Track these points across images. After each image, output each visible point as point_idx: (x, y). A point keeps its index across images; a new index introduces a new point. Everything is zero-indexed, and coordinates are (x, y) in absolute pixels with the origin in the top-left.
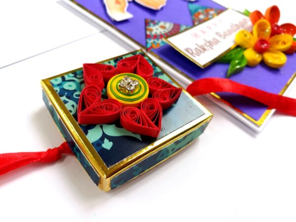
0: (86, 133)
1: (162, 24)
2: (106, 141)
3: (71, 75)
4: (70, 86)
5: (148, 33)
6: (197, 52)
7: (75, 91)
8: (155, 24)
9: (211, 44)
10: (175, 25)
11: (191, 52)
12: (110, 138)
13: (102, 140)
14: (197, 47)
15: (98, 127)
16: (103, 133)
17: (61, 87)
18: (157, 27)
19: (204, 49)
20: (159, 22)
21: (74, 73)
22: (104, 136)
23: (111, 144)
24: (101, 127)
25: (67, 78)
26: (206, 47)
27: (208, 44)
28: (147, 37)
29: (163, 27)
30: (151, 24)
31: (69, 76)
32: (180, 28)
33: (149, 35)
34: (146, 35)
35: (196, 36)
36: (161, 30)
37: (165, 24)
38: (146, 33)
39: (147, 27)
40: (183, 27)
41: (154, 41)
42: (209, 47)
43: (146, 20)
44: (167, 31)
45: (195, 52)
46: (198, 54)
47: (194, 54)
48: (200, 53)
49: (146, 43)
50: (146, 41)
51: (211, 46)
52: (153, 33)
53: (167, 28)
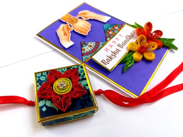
0: (39, 102)
1: (89, 44)
2: (45, 107)
3: (46, 73)
4: (43, 78)
5: (83, 52)
6: (108, 61)
7: (44, 81)
8: (86, 45)
9: (115, 53)
10: (96, 43)
11: (104, 62)
12: (47, 107)
13: (43, 106)
14: (107, 57)
15: (44, 100)
16: (45, 103)
17: (39, 78)
18: (87, 46)
19: (111, 58)
20: (88, 43)
21: (47, 72)
22: (45, 105)
23: (46, 109)
24: (46, 101)
25: (43, 74)
26: (112, 57)
27: (113, 54)
28: (83, 55)
29: (90, 46)
30: (84, 45)
31: (45, 74)
32: (99, 44)
33: (83, 53)
34: (82, 53)
35: (107, 50)
36: (89, 48)
37: (91, 43)
38: (82, 52)
39: (82, 48)
40: (101, 43)
41: (86, 57)
42: (114, 56)
43: (81, 43)
44: (92, 48)
45: (106, 62)
46: (108, 62)
47: (106, 64)
48: (109, 62)
49: (82, 59)
50: (82, 57)
51: (115, 55)
52: (86, 52)
53: (92, 46)
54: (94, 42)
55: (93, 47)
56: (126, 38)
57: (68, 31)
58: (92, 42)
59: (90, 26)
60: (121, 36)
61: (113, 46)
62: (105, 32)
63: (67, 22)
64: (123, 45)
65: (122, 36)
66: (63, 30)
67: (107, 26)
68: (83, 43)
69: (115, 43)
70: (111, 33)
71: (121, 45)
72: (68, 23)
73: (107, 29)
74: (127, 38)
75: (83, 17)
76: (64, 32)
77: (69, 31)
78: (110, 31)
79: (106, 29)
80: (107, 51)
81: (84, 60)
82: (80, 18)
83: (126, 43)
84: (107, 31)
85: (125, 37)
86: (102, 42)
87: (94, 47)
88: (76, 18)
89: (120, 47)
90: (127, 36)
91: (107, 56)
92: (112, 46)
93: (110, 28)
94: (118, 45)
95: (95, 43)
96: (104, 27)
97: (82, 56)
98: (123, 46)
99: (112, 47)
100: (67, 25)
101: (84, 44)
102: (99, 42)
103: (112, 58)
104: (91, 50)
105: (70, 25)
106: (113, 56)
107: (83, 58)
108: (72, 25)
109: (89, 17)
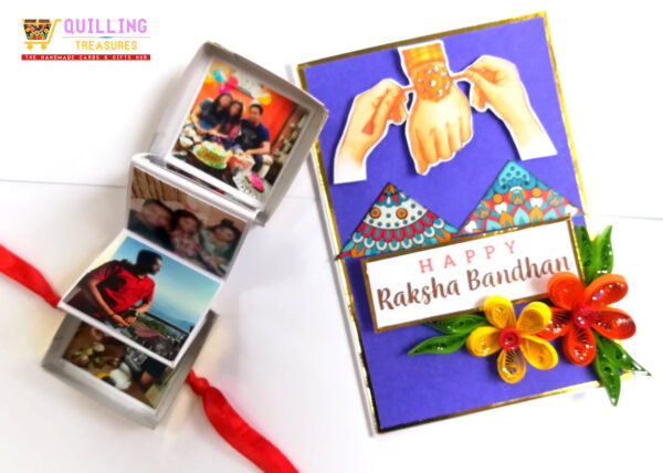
1: (407, 204)
5: (368, 220)
6: (395, 301)
8: (397, 201)
9: (437, 290)
10: (428, 213)
11: (384, 298)
14: (405, 289)
18: (394, 210)
19: (412, 298)
20: (407, 198)
26: (419, 296)
27: (430, 291)
28: (360, 228)
29: (402, 214)
30: (389, 200)
32: (431, 225)
33: (365, 225)
34: (362, 222)
35: (426, 266)
36: (394, 220)
37: (413, 206)
38: (365, 218)
39: (376, 206)
40: (439, 223)
41: (363, 242)
42: (425, 297)
43: (388, 184)
44: (402, 225)
45: (391, 300)
46: (393, 305)
47: (385, 305)
48: (397, 305)
49: (348, 242)
50: (352, 236)
51: (432, 296)
52: (375, 224)
53: (408, 219)
54: (425, 207)
55: (406, 222)
56: (517, 265)
57: (388, 117)
58: (421, 203)
59: (462, 141)
60: (511, 248)
61: (454, 265)
62: (486, 194)
63: (410, 80)
64: (484, 282)
65: (512, 252)
66: (376, 103)
67: (518, 173)
68: (392, 190)
69: (469, 262)
70: (501, 208)
71: (480, 278)
72: (411, 85)
73: (504, 187)
74: (520, 267)
75: (477, 86)
76: (374, 116)
77: (390, 122)
78: (505, 199)
79: (501, 184)
80: (423, 271)
81: (349, 247)
82: (466, 87)
83: (500, 281)
84: (496, 193)
85: (519, 261)
86: (446, 223)
87: (410, 222)
88: (452, 79)
89: (470, 281)
90: (527, 260)
91: (409, 285)
92: (452, 262)
93: (516, 189)
94: (469, 274)
95: (424, 211)
96: (507, 170)
97: (356, 230)
98: (482, 285)
99: (450, 266)
100: (402, 92)
101: (392, 195)
102: (437, 217)
103: (415, 299)
104: (393, 227)
105: (411, 95)
106: (424, 293)
107: (351, 239)
108: (417, 101)
109: (490, 102)
